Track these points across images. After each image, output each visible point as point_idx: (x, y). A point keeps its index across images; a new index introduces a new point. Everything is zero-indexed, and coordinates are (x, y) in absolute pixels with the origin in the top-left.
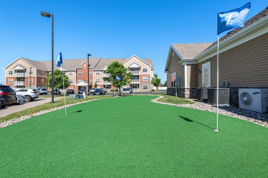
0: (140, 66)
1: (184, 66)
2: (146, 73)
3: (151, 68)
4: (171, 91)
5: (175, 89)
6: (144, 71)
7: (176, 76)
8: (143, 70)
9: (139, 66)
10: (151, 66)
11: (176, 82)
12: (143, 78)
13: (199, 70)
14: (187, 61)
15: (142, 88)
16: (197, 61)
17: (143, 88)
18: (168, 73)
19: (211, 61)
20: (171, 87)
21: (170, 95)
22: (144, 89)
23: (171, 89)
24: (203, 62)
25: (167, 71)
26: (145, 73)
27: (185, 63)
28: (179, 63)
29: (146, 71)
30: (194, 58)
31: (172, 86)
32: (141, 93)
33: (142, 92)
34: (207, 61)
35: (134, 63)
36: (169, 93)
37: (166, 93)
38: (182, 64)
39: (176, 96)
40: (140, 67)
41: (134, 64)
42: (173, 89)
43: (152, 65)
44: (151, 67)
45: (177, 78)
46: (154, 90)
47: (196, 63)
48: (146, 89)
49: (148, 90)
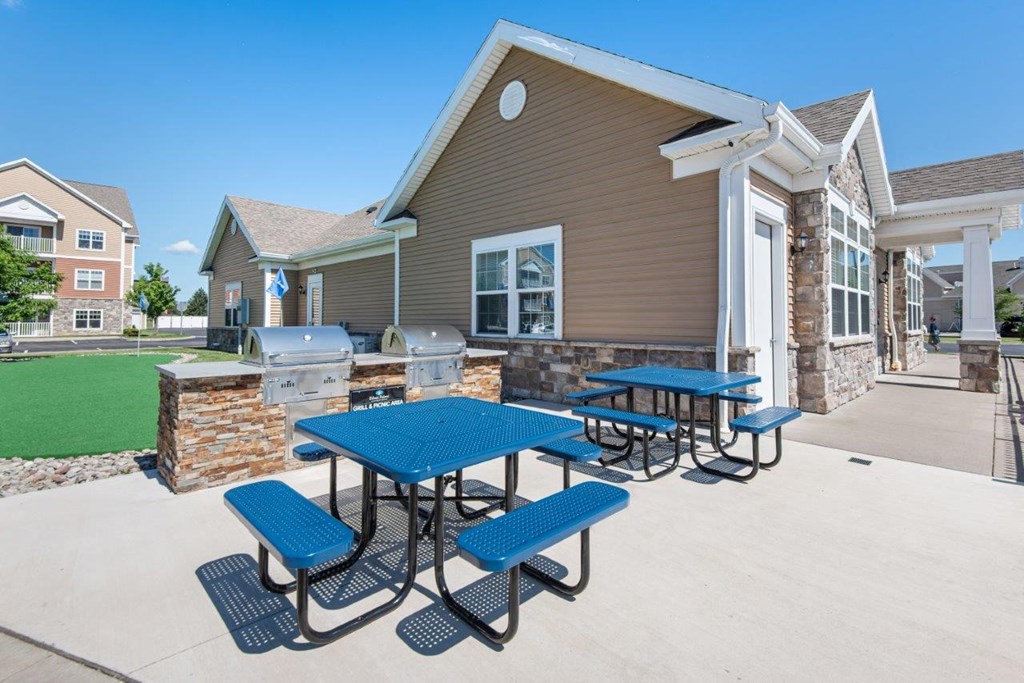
0: (61, 217)
1: (262, 272)
2: (92, 254)
3: (124, 235)
4: (221, 338)
5: (237, 331)
6: (84, 243)
7: (240, 294)
8: (77, 239)
9: (55, 215)
10: (126, 224)
11: (239, 313)
12: (76, 274)
13: (301, 287)
14: (271, 261)
15: (71, 324)
16: (297, 264)
17: (74, 320)
18: (212, 278)
19: (323, 273)
20: (222, 325)
21: (217, 349)
22: (81, 324)
23: (223, 331)
24: (310, 271)
25: (212, 273)
26: (90, 254)
27: (267, 267)
28: (250, 261)
29: (98, 245)
30: (292, 257)
31: (228, 323)
32: (68, 345)
33: (69, 342)
34: (318, 270)
35: (24, 197)
36: (215, 344)
37: (204, 344)
38: (260, 267)
39: (237, 353)
40: (61, 223)
41: (23, 202)
42: (231, 331)
43: (131, 221)
44: (126, 230)
45: (244, 300)
46: (135, 333)
47: (295, 268)
48: (96, 324)
49: (104, 329)
